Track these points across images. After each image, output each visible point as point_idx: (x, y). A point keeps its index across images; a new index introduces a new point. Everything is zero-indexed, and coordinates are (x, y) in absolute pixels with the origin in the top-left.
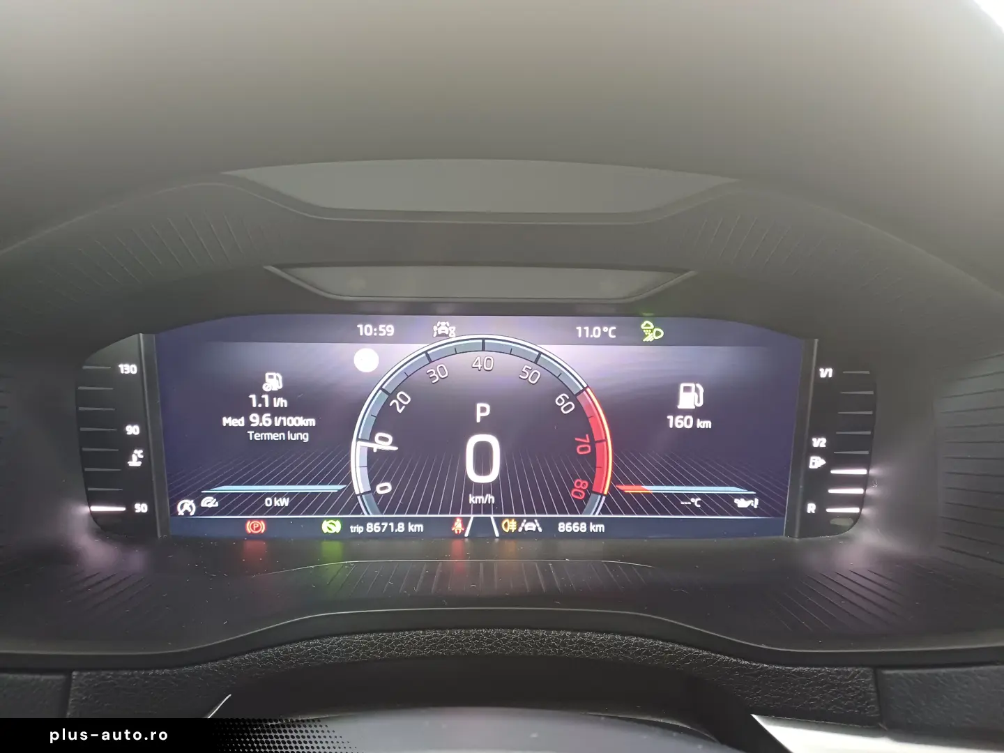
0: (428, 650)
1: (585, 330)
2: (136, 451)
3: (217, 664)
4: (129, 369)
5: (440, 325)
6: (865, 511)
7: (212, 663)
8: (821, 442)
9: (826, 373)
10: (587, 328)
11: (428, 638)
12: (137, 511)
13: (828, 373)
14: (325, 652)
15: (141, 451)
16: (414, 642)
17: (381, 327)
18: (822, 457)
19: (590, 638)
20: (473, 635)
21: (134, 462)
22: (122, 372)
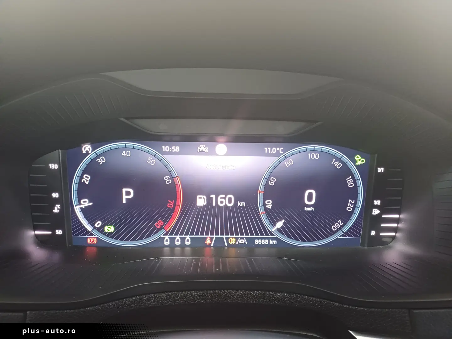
0: (196, 300)
1: (269, 150)
2: (57, 205)
3: (96, 307)
4: (53, 166)
5: (201, 147)
6: (398, 235)
7: (94, 307)
8: (378, 202)
9: (381, 170)
10: (269, 149)
11: (196, 294)
12: (57, 234)
13: (382, 170)
14: (148, 301)
15: (59, 205)
16: (190, 296)
17: (173, 147)
18: (378, 209)
19: (273, 294)
20: (218, 293)
21: (56, 211)
22: (51, 168)
